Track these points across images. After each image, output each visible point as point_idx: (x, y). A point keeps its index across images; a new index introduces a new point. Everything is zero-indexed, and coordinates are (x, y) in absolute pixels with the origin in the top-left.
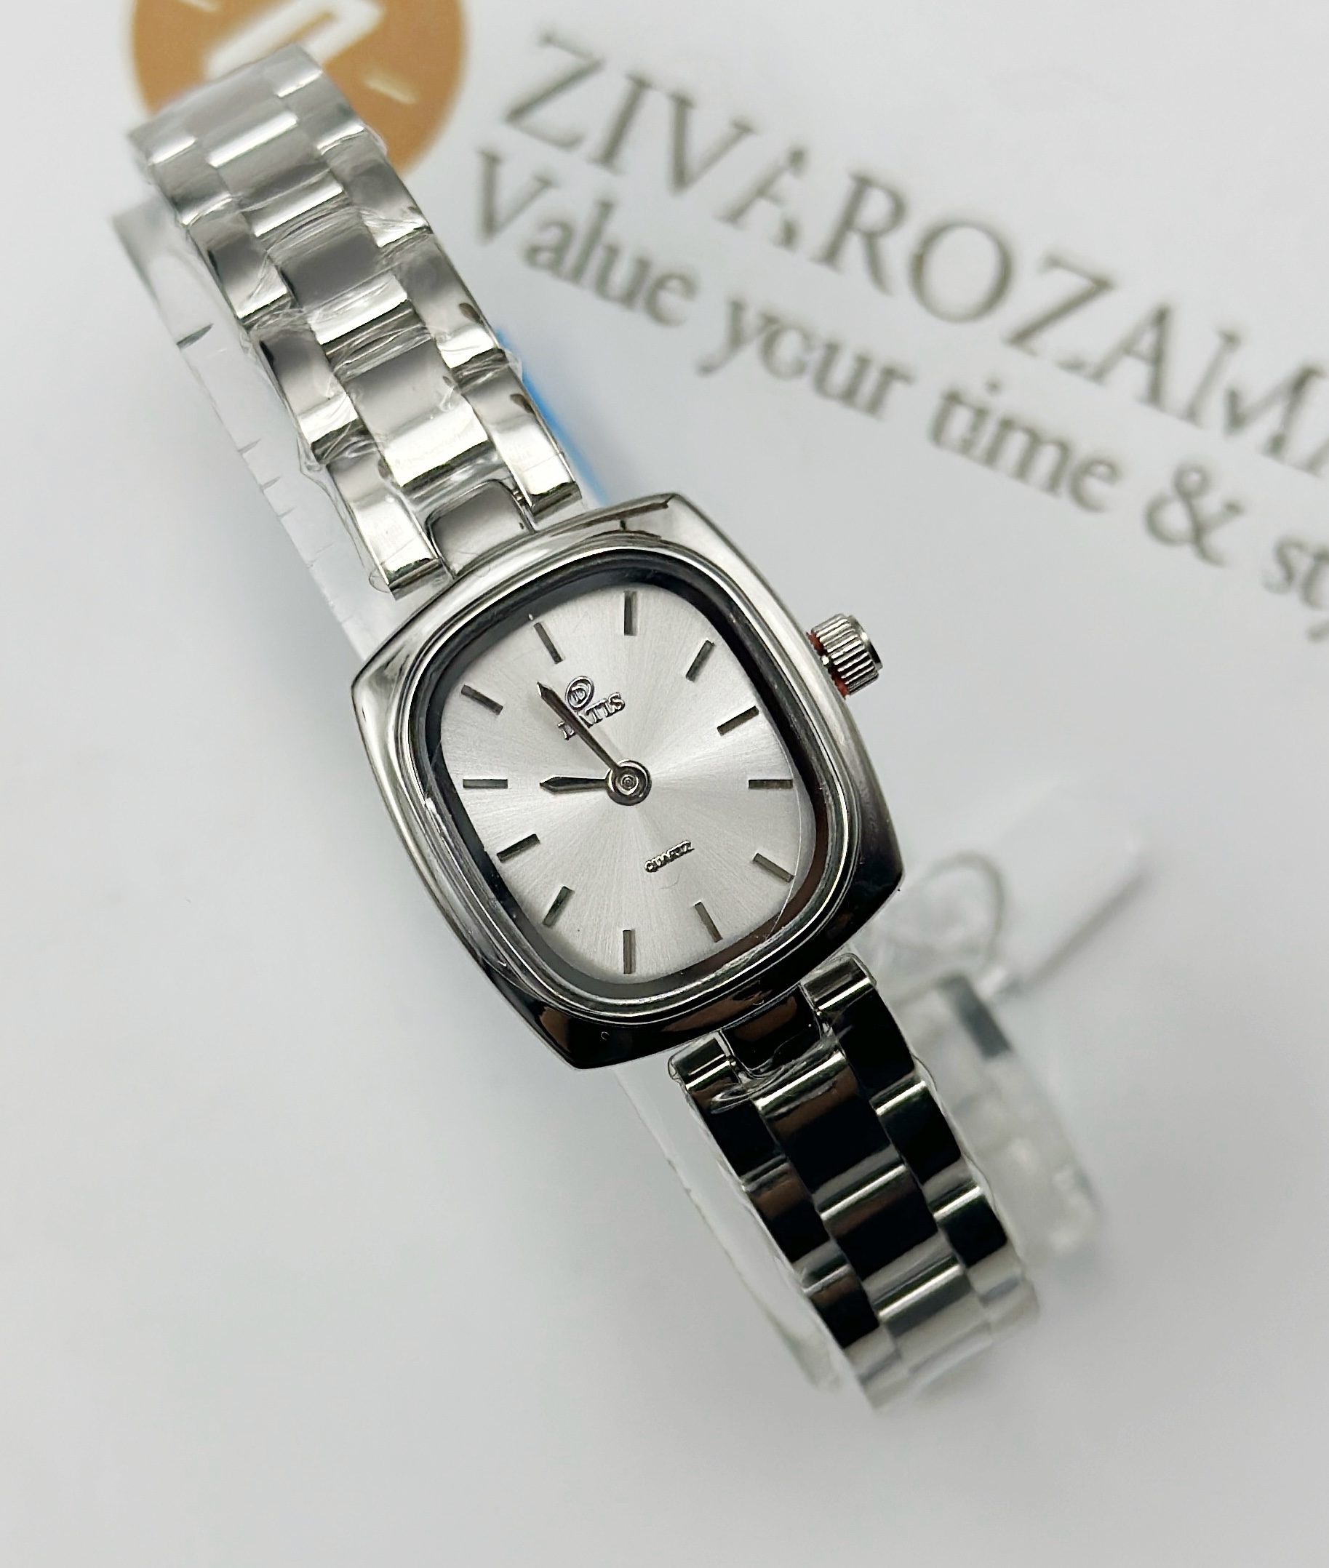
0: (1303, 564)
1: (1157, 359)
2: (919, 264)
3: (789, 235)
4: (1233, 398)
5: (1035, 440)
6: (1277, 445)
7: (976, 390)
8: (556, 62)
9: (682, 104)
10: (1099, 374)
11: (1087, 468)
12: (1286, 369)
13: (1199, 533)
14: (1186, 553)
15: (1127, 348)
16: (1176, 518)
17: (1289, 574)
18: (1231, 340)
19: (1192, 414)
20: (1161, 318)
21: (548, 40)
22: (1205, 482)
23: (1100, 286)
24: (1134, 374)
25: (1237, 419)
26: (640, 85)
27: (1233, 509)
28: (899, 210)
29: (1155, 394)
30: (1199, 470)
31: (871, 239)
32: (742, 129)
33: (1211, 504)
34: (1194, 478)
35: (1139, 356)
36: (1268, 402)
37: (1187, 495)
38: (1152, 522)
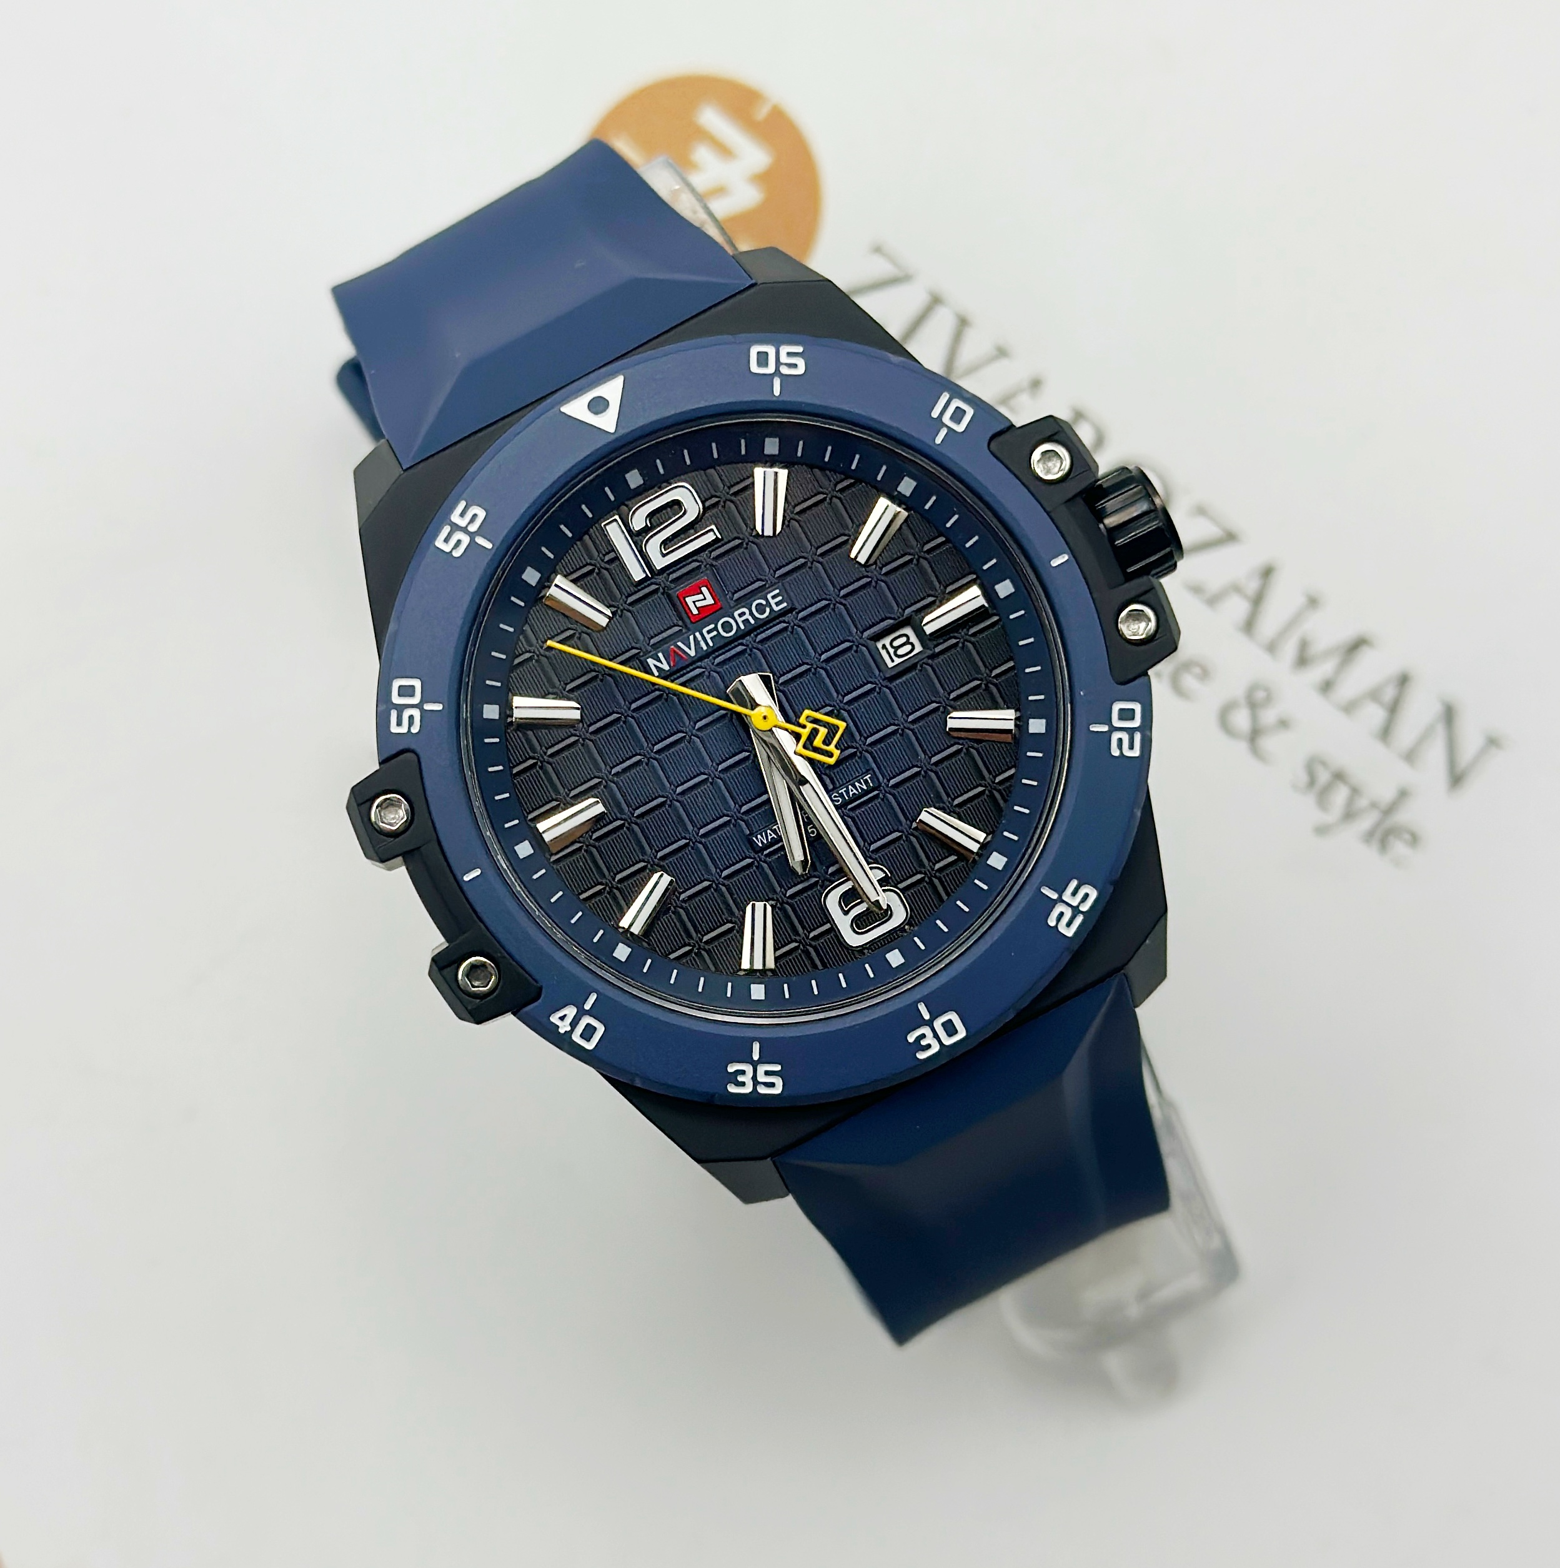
0: (1323, 777)
1: (1257, 601)
4: (1304, 645)
6: (1327, 687)
8: (880, 268)
9: (963, 323)
10: (1213, 601)
11: (1187, 667)
12: (1346, 634)
13: (1255, 735)
14: (1242, 747)
15: (1236, 589)
16: (1241, 719)
17: (1312, 781)
18: (1313, 602)
19: (1272, 648)
20: (1267, 573)
21: (878, 250)
22: (1269, 699)
23: (1230, 537)
24: (1238, 608)
25: (1303, 660)
26: (936, 301)
27: (1283, 724)
29: (1249, 626)
30: (1267, 689)
32: (1002, 353)
33: (1269, 716)
34: (1260, 695)
35: (1246, 597)
36: (1327, 654)
37: (1253, 706)
38: (1224, 718)
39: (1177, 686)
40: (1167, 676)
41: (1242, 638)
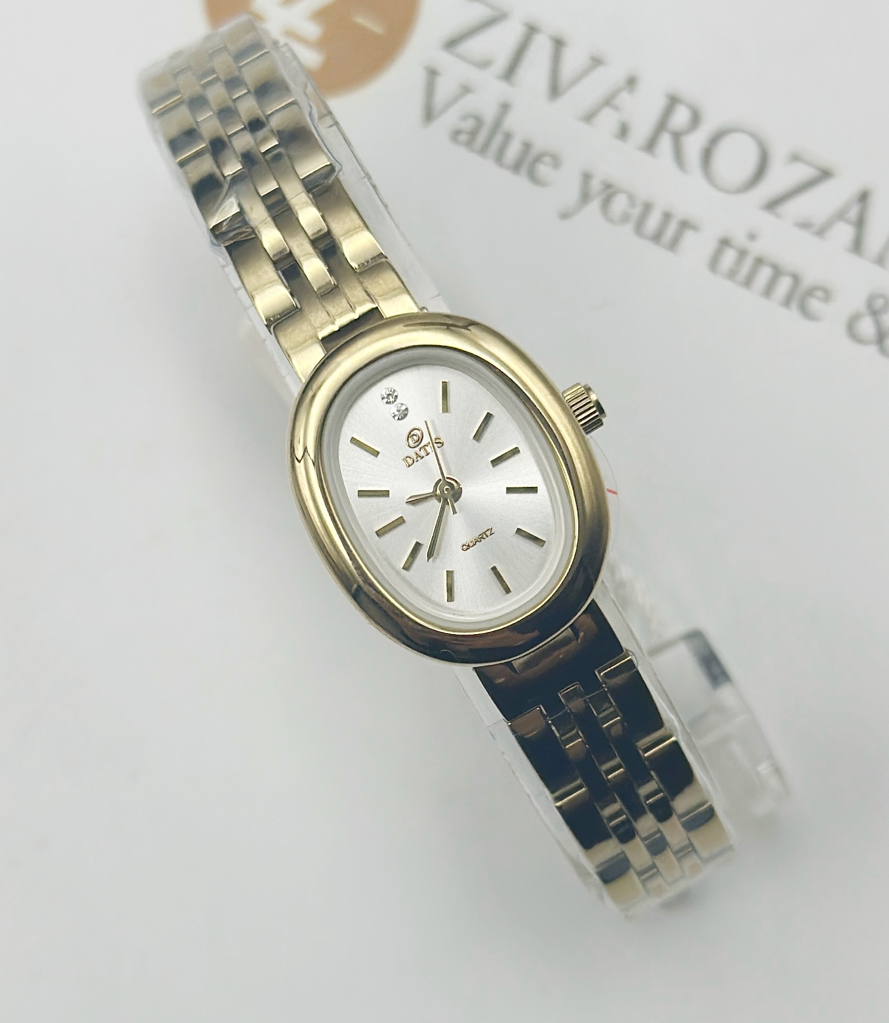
1: (860, 224)
2: (707, 155)
3: (623, 132)
5: (777, 272)
7: (740, 238)
8: (479, 12)
9: (559, 44)
10: (822, 232)
11: (810, 292)
13: (881, 338)
14: (873, 350)
15: (840, 216)
16: (867, 327)
19: (881, 260)
20: (864, 197)
22: (887, 305)
23: (825, 174)
24: (844, 232)
26: (532, 30)
28: (696, 119)
29: (857, 246)
30: (884, 297)
31: (677, 136)
32: (597, 62)
34: (879, 303)
35: (848, 221)
37: (874, 313)
38: (851, 329)
39: (804, 311)
40: (794, 305)
41: (853, 258)
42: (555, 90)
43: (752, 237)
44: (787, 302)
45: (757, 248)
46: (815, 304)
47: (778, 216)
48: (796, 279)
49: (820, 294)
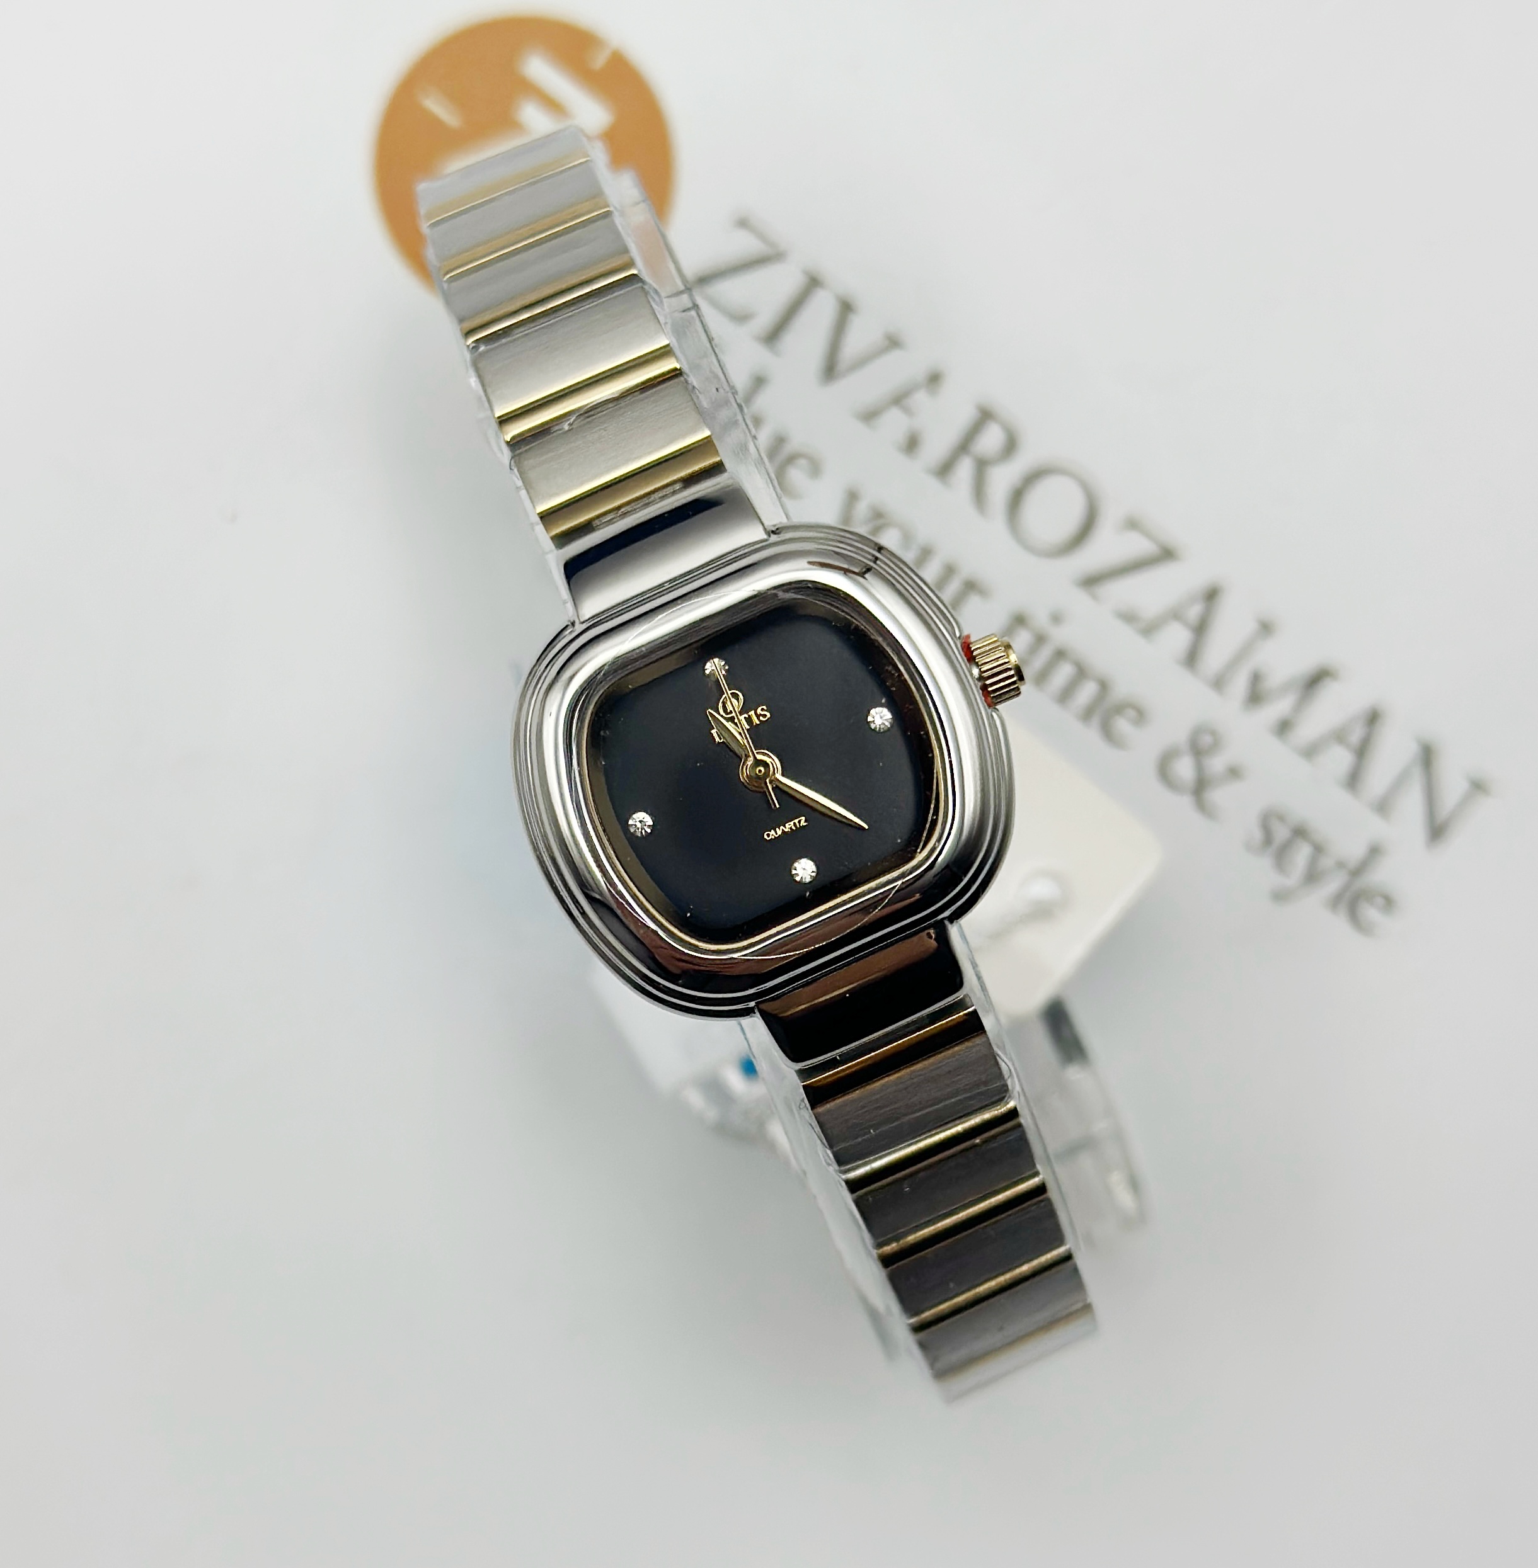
0: (1281, 833)
2: (1017, 498)
3: (912, 444)
4: (1256, 679)
5: (1082, 673)
6: (1284, 727)
7: (1041, 618)
8: (744, 244)
9: (846, 308)
10: (1149, 630)
11: (1120, 709)
12: (1304, 665)
13: (1200, 788)
15: (1175, 614)
16: (1185, 769)
17: (1268, 839)
18: (1266, 628)
19: (1219, 683)
22: (1217, 744)
25: (1256, 696)
26: (813, 283)
27: (1234, 773)
28: (1011, 446)
29: (1191, 658)
31: (982, 466)
32: (893, 342)
33: (1217, 764)
34: (1207, 740)
35: (1185, 623)
36: (1285, 688)
37: (1198, 752)
38: (1164, 768)
39: (1108, 733)
40: (1096, 721)
41: (1183, 674)
42: (831, 370)
43: (1057, 618)
44: (1087, 715)
45: (1060, 636)
46: (1123, 725)
47: (1095, 597)
48: (1104, 686)
49: (1132, 713)
